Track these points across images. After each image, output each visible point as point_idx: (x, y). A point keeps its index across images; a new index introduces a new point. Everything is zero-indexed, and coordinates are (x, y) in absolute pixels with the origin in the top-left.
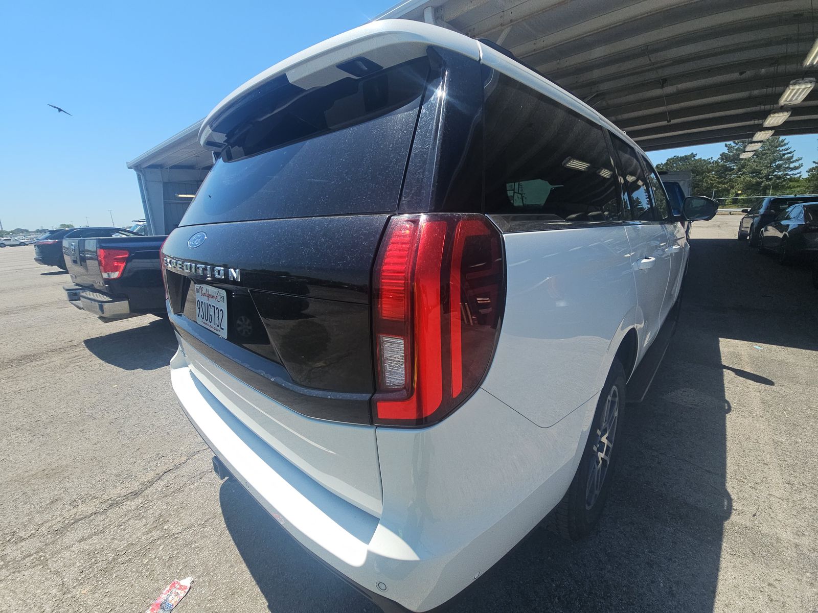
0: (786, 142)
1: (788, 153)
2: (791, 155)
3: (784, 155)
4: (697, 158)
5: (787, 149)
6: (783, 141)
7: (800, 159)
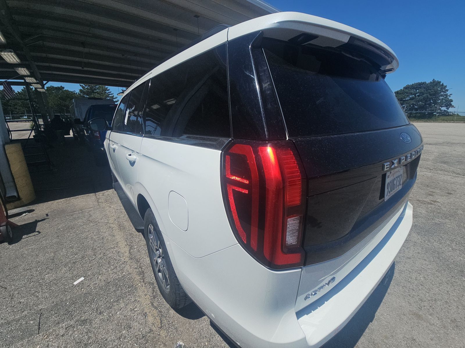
0: (108, 89)
1: (111, 94)
2: (113, 95)
3: (109, 95)
4: (64, 89)
5: (110, 93)
6: (107, 88)
7: (117, 98)
